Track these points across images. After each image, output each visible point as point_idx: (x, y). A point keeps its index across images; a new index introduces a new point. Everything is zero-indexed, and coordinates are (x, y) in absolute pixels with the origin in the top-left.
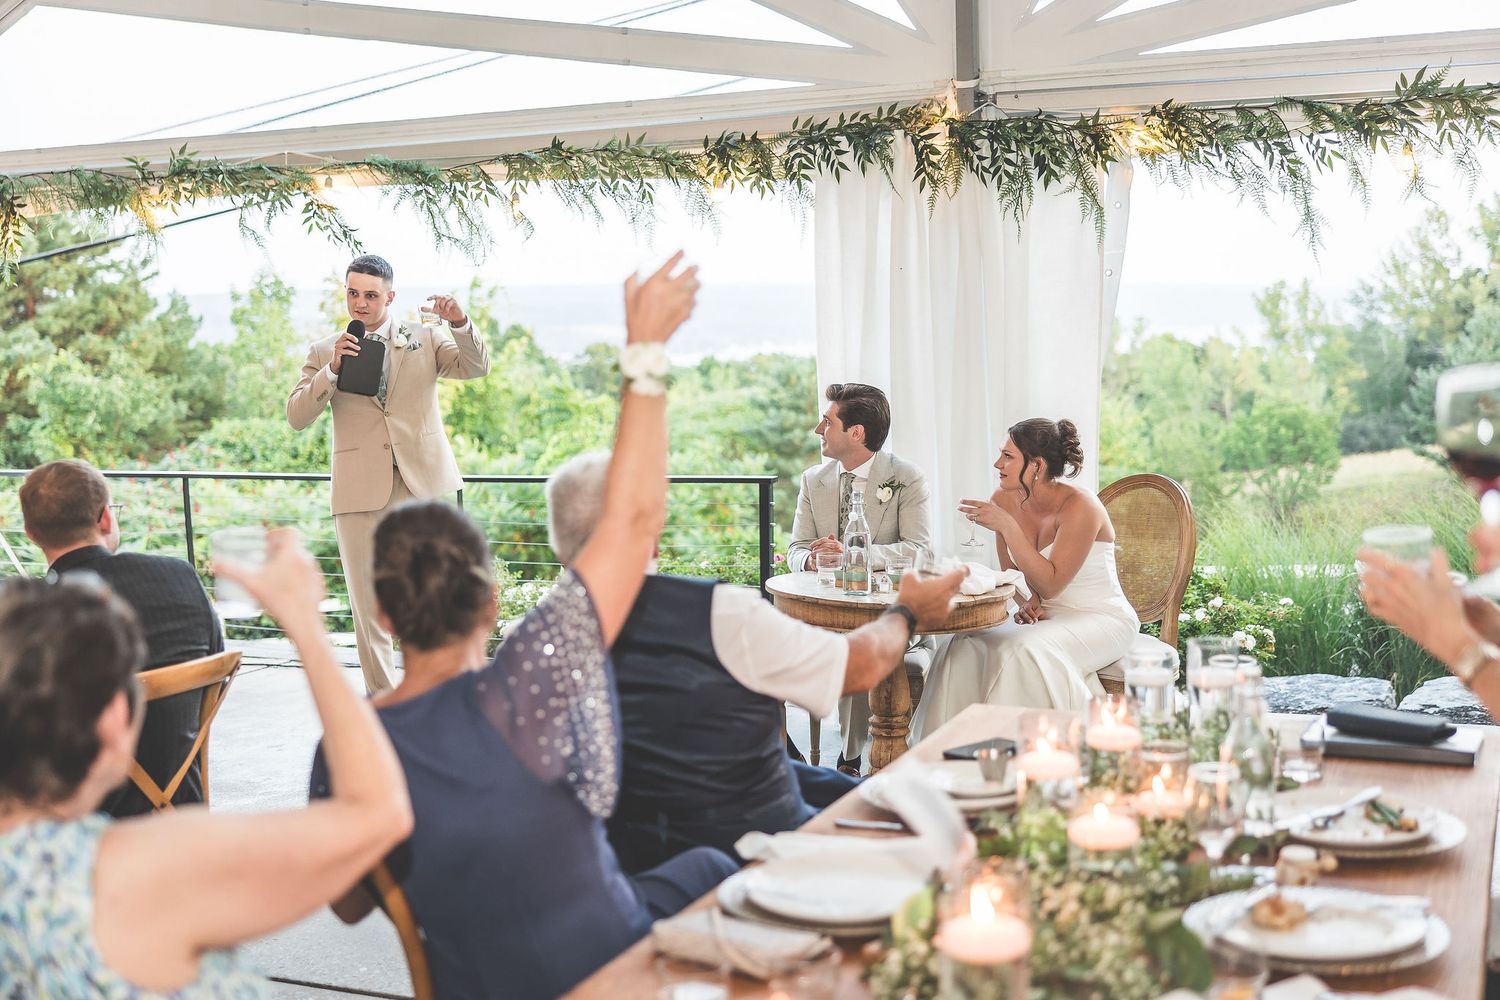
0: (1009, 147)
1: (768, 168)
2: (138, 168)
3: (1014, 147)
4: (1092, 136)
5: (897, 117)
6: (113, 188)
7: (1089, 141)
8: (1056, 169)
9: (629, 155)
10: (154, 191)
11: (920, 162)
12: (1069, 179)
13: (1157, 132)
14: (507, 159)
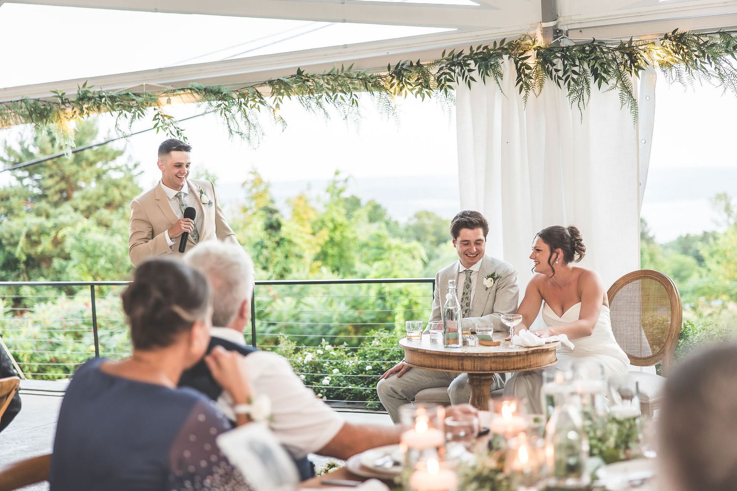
0: (575, 63)
1: (427, 81)
2: (59, 97)
3: (577, 63)
4: (628, 54)
5: (506, 47)
6: (45, 109)
7: (626, 57)
8: (605, 75)
9: (343, 77)
10: (69, 110)
11: (519, 75)
12: (613, 81)
13: (669, 49)
14: (271, 83)
